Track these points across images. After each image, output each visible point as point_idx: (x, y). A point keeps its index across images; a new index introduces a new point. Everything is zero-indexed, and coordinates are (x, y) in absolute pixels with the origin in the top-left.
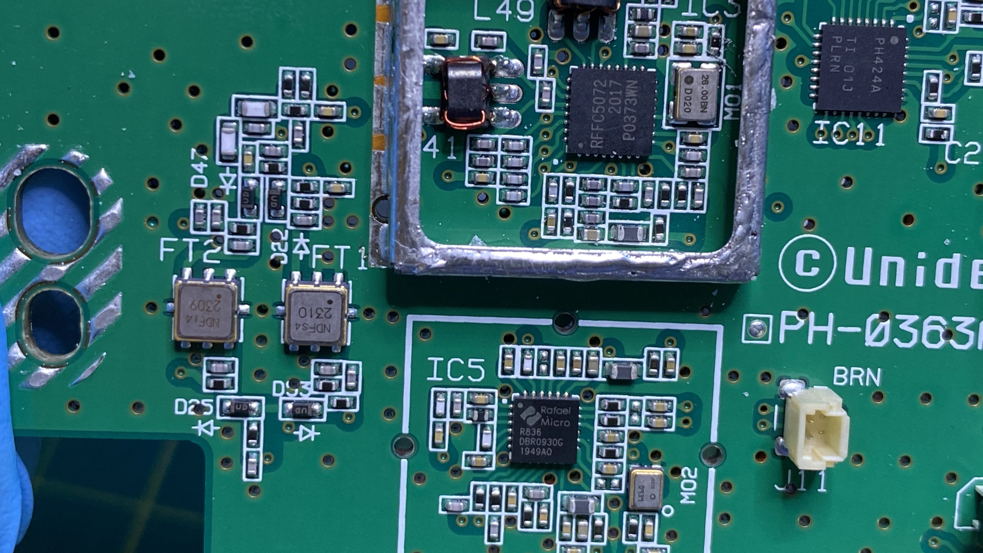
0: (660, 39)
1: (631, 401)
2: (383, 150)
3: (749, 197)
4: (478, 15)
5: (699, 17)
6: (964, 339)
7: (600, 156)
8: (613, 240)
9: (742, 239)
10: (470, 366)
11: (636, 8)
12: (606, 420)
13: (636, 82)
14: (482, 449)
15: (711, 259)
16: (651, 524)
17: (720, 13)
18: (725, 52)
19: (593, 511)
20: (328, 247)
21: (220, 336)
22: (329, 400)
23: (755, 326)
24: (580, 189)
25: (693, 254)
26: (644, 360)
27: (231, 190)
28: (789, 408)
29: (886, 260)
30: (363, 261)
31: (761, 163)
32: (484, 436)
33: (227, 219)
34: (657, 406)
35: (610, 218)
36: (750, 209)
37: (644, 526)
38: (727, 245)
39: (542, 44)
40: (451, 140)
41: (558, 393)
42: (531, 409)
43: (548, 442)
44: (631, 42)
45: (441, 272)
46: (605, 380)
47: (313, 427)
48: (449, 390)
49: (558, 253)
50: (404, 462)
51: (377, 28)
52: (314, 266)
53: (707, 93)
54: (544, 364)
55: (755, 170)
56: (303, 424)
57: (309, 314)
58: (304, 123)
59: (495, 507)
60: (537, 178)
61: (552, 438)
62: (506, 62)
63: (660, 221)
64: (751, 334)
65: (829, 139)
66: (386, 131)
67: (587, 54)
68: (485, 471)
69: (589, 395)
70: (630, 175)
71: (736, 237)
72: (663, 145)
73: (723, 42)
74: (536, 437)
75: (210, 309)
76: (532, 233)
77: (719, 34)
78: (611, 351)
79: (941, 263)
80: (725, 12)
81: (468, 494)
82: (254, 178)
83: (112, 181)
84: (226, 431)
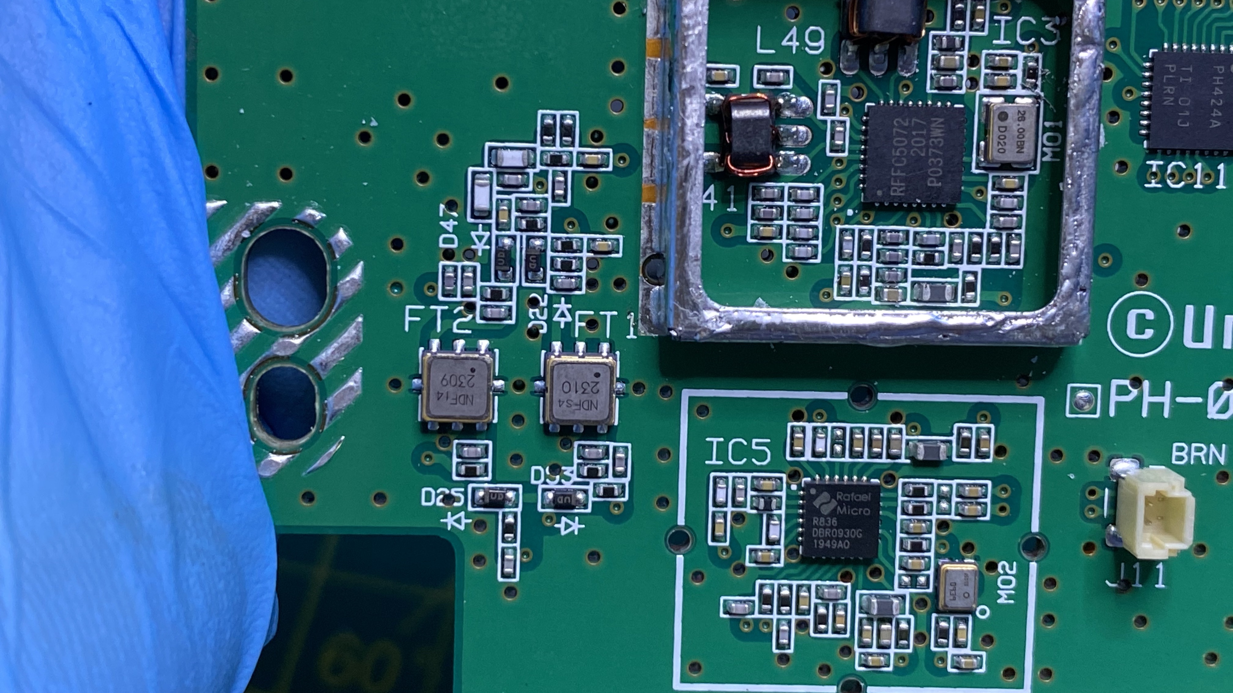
0: (968, 71)
1: (940, 485)
2: (654, 202)
3: (1076, 247)
4: (761, 48)
5: (1013, 46)
7: (901, 204)
8: (917, 301)
9: (1070, 295)
10: (754, 447)
11: (940, 37)
12: (910, 507)
13: (941, 120)
14: (769, 542)
15: (1034, 319)
16: (965, 627)
17: (1036, 40)
18: (1042, 84)
19: (898, 612)
20: (592, 313)
21: (474, 414)
22: (594, 488)
23: (1081, 398)
24: (878, 243)
25: (1013, 314)
26: (954, 438)
27: (483, 251)
28: (1122, 491)
29: (1229, 320)
30: (632, 329)
31: (1089, 208)
32: (771, 527)
33: (479, 284)
34: (970, 491)
35: (913, 276)
36: (1078, 261)
37: (956, 630)
38: (1052, 303)
39: (834, 79)
40: (731, 189)
41: (855, 478)
42: (825, 496)
43: (845, 533)
44: (935, 75)
45: (726, 338)
46: (908, 461)
47: (577, 518)
48: (731, 475)
49: (859, 315)
50: (680, 558)
51: (647, 64)
52: (577, 335)
53: (1024, 130)
54: (838, 444)
55: (1083, 216)
56: (565, 515)
57: (573, 388)
58: (565, 173)
59: (784, 609)
60: (828, 232)
61: (850, 528)
62: (793, 100)
63: (970, 278)
64: (1077, 407)
65: (1163, 181)
66: (658, 181)
67: (885, 90)
68: (773, 568)
69: (891, 479)
70: (936, 226)
71: (1062, 293)
72: (973, 191)
73: (1040, 73)
74: (832, 527)
75: (463, 385)
76: (824, 294)
77: (1035, 64)
78: (915, 428)
80: (1042, 39)
81: (754, 595)
82: (509, 237)
83: (351, 243)
84: (479, 524)
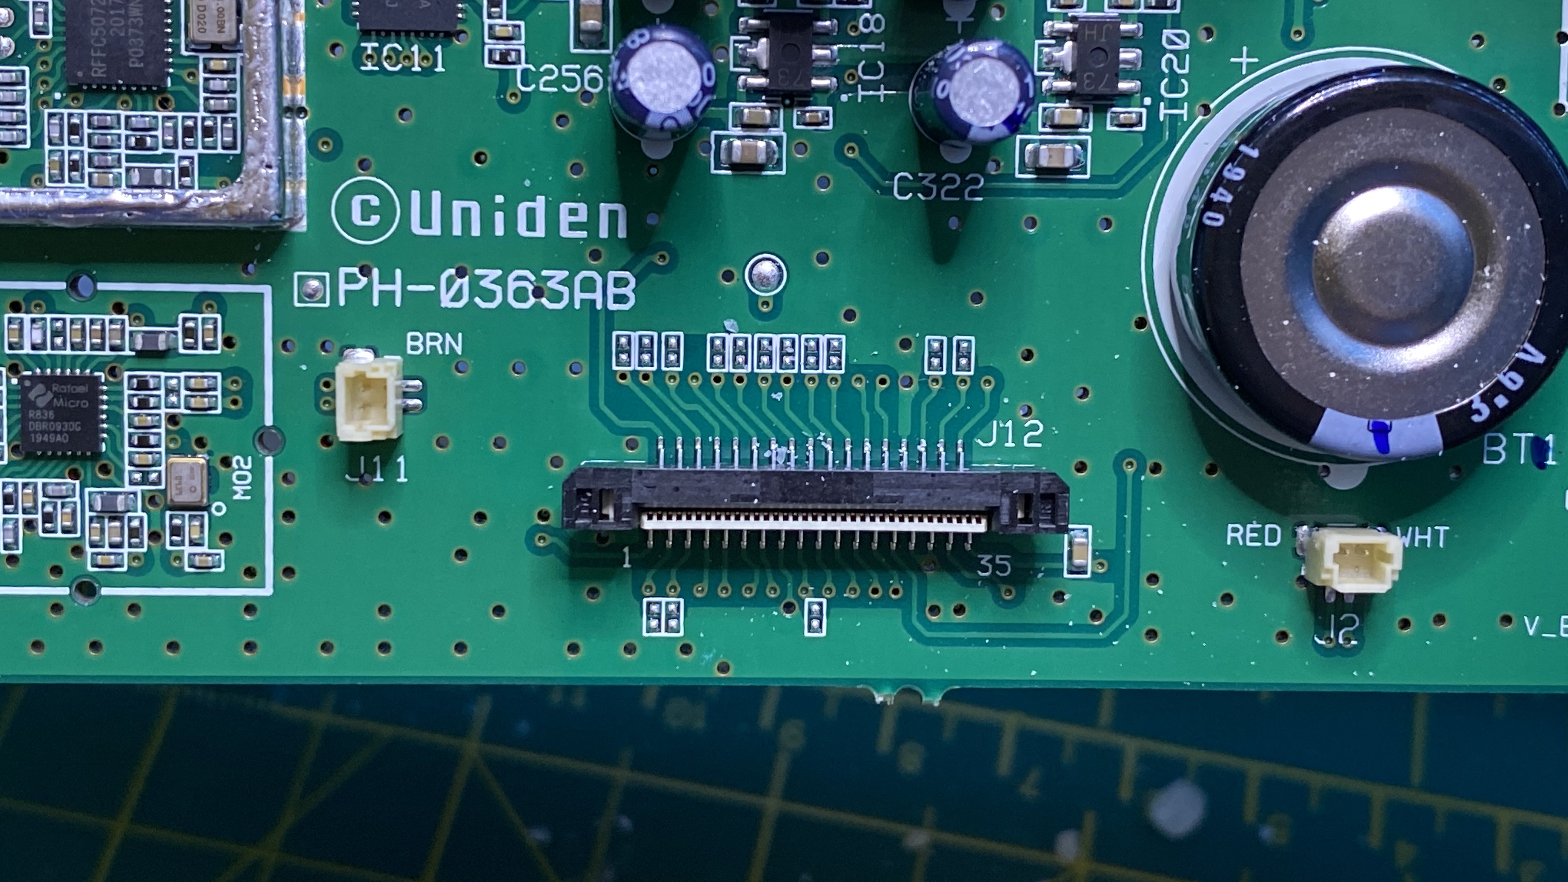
1: (167, 378)
3: (259, 123)
6: (557, 297)
9: (254, 172)
12: (137, 401)
15: (221, 197)
16: (199, 524)
19: (129, 510)
23: (309, 287)
24: (88, 128)
25: (200, 192)
26: (179, 329)
29: (457, 206)
31: (270, 84)
34: (198, 384)
35: (127, 161)
36: (261, 137)
37: (191, 527)
38: (239, 180)
41: (78, 370)
42: (40, 388)
46: (133, 353)
53: (224, 10)
54: (58, 336)
55: (264, 91)
59: (10, 508)
60: (36, 117)
61: (68, 421)
63: (186, 163)
64: (306, 296)
65: (379, 64)
69: (112, 372)
70: (147, 110)
71: (248, 171)
72: (184, 74)
74: (48, 420)
76: (35, 181)
78: (139, 319)
79: (522, 207)
